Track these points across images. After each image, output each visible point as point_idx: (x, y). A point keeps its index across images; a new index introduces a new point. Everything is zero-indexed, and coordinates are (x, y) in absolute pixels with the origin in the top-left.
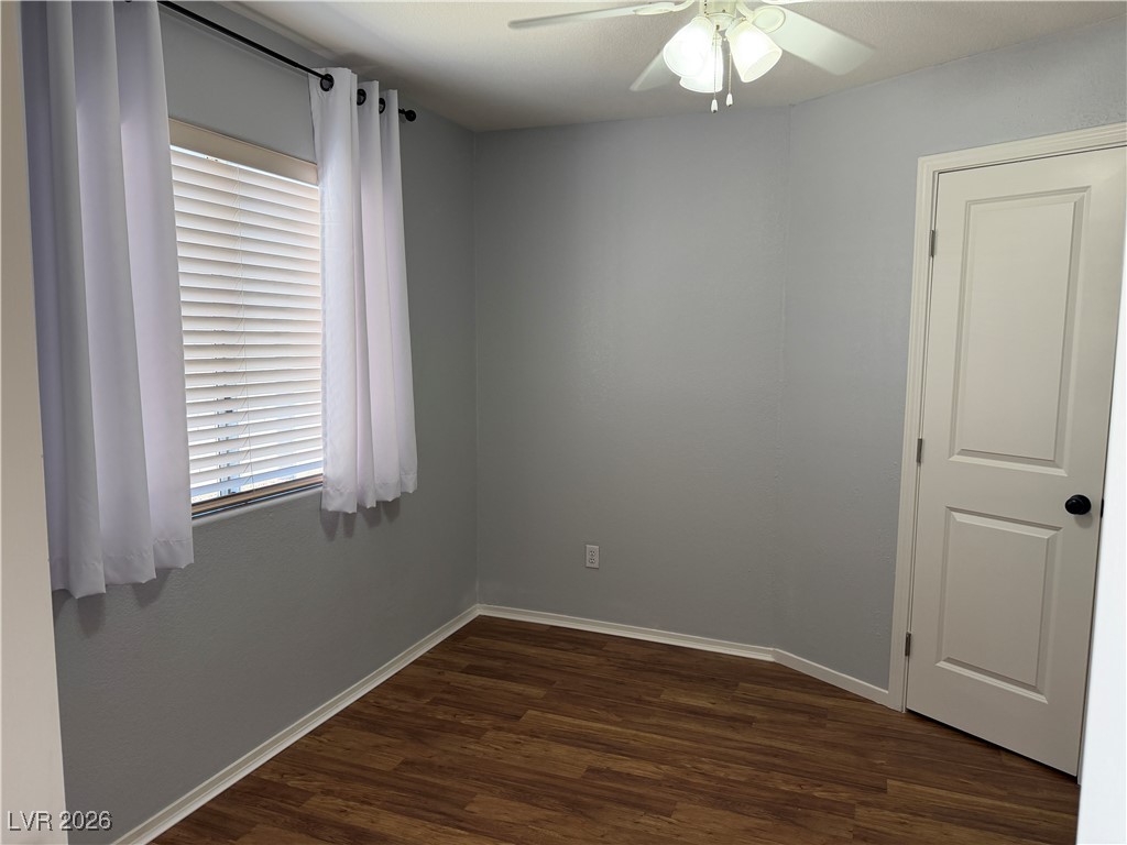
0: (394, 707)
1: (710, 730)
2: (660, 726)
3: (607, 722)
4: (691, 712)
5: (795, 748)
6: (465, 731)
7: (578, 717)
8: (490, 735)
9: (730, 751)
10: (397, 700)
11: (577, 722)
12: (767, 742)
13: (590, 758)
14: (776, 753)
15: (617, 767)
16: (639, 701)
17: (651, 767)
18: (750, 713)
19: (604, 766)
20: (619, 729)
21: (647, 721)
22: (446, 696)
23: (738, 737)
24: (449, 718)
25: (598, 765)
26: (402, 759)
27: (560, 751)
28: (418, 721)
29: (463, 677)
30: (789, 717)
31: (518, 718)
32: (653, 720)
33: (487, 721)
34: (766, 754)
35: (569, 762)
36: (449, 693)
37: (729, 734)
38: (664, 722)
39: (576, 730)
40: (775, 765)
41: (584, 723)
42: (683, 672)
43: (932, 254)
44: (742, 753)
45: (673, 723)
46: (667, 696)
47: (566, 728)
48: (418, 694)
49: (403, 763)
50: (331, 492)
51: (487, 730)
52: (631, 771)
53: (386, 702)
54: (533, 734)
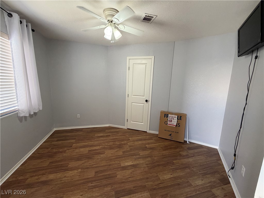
0: (43, 152)
1: (105, 138)
2: (97, 140)
3: (88, 142)
4: (101, 137)
5: (117, 137)
6: (61, 152)
7: (83, 143)
8: (67, 151)
9: (109, 141)
10: (43, 151)
11: (83, 144)
12: (113, 138)
13: (88, 149)
14: (115, 139)
15: (93, 149)
16: (92, 137)
17: (99, 147)
18: (109, 134)
19: (91, 149)
20: (91, 143)
21: (95, 140)
22: (54, 147)
23: (109, 138)
24: (57, 151)
25: (90, 150)
26: (49, 162)
27: (82, 150)
28: (50, 153)
29: (57, 142)
30: (114, 133)
31: (72, 146)
32: (96, 140)
33: (66, 149)
34: (114, 140)
35: (85, 151)
36: (55, 146)
37: (107, 138)
38: (97, 139)
39: (83, 145)
40: (115, 141)
41: (84, 143)
42: (97, 131)
43: (129, 70)
44: (110, 141)
45: (99, 139)
46: (96, 135)
47: (81, 145)
48: (48, 148)
49: (49, 163)
50: (21, 112)
51: (66, 150)
52: (95, 149)
53: (40, 152)
54: (76, 148)
